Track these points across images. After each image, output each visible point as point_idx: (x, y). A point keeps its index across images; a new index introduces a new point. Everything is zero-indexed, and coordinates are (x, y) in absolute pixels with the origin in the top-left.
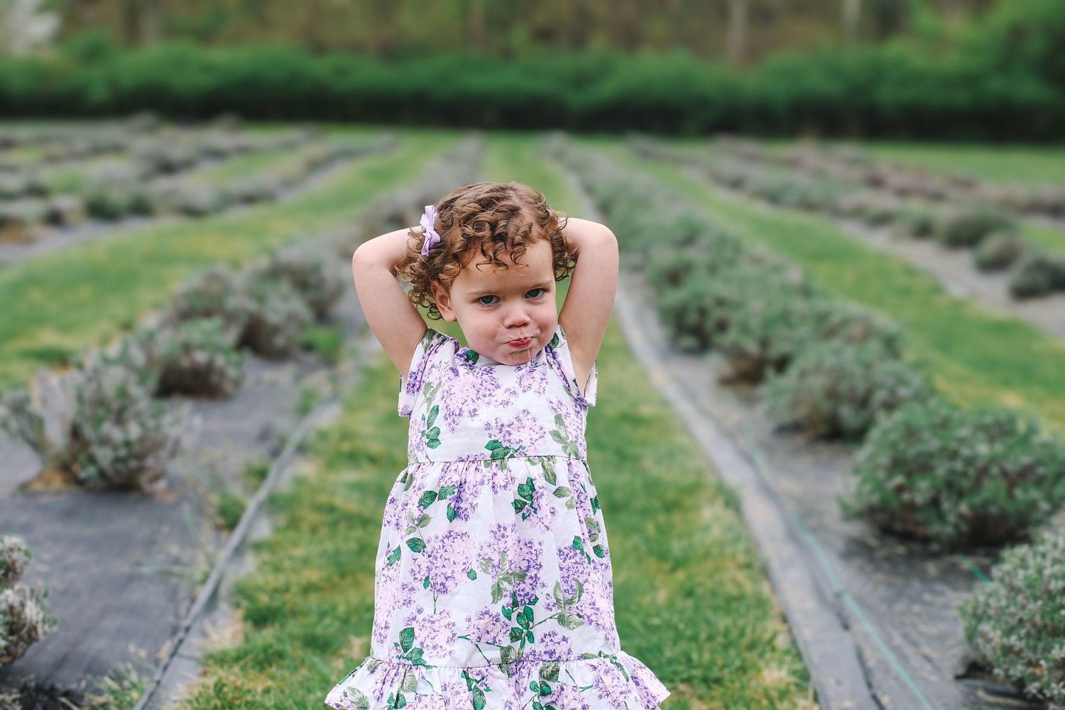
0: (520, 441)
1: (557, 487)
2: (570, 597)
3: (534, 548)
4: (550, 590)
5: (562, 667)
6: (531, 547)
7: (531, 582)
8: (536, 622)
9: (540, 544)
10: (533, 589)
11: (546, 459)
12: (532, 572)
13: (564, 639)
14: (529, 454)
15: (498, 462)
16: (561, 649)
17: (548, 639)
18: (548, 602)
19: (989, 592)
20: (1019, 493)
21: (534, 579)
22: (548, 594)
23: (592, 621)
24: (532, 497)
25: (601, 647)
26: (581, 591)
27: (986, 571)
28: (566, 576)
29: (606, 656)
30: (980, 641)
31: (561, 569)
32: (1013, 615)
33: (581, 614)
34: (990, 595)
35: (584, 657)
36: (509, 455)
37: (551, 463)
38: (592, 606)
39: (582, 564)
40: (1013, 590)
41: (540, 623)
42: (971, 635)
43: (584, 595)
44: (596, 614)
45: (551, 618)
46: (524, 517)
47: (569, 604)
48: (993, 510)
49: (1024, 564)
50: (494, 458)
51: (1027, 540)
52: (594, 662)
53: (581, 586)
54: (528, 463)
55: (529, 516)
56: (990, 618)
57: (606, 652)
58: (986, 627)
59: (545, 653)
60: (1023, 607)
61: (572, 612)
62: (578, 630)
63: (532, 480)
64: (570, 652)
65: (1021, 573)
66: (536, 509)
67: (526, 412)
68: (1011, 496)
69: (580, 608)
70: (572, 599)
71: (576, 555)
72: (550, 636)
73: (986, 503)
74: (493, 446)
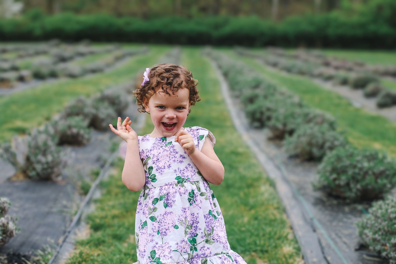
0: (188, 176)
1: (201, 192)
2: (210, 233)
3: (195, 216)
4: (202, 231)
5: (208, 259)
6: (194, 216)
7: (195, 228)
8: (197, 243)
9: (198, 214)
10: (195, 231)
11: (196, 182)
12: (195, 225)
13: (208, 248)
14: (191, 181)
15: (180, 184)
16: (207, 252)
17: (202, 249)
18: (202, 235)
19: (368, 218)
20: (379, 181)
21: (196, 227)
22: (202, 232)
23: (218, 241)
24: (193, 196)
25: (222, 250)
26: (213, 230)
27: (367, 210)
28: (208, 225)
29: (224, 253)
30: (364, 236)
31: (206, 223)
32: (376, 227)
33: (214, 238)
34: (368, 219)
35: (216, 254)
36: (184, 181)
37: (198, 184)
38: (217, 235)
39: (213, 220)
40: (377, 217)
41: (199, 243)
42: (361, 234)
43: (214, 232)
44: (219, 238)
45: (203, 241)
46: (191, 204)
47: (210, 235)
48: (370, 187)
49: (381, 208)
50: (178, 183)
51: (382, 199)
52: (220, 256)
53: (213, 228)
54: (191, 184)
55: (192, 204)
56: (368, 228)
57: (224, 252)
58: (366, 231)
59: (202, 254)
60: (380, 224)
61: (211, 238)
62: (213, 244)
63: (193, 190)
64: (211, 253)
65: (380, 211)
66: (195, 201)
67: (189, 165)
68: (376, 182)
69: (213, 237)
70: (210, 234)
71: (210, 217)
72: (203, 248)
73: (367, 185)
74: (178, 178)
